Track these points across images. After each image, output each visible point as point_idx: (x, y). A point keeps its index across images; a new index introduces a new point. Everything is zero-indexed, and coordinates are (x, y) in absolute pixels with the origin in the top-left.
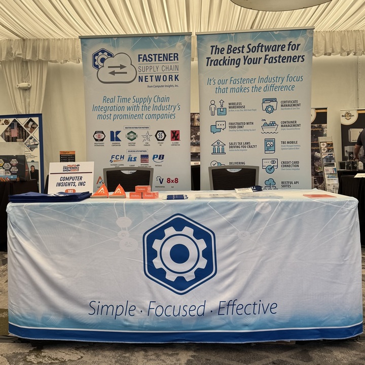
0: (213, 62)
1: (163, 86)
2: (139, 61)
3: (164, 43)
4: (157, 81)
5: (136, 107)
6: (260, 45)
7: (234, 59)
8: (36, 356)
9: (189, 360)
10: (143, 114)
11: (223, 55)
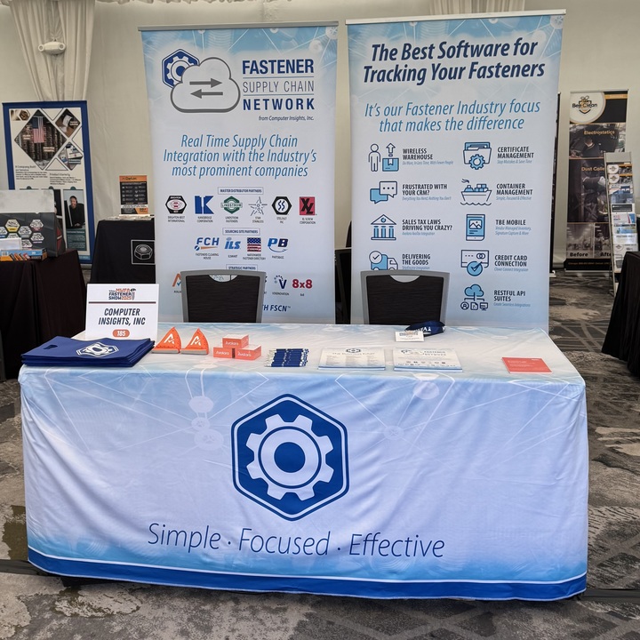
0: (376, 75)
1: (286, 118)
2: (244, 73)
3: (289, 39)
4: (275, 108)
5: (239, 155)
6: (463, 44)
7: (415, 70)
8: (69, 602)
9: (301, 622)
10: (250, 168)
11: (395, 63)
